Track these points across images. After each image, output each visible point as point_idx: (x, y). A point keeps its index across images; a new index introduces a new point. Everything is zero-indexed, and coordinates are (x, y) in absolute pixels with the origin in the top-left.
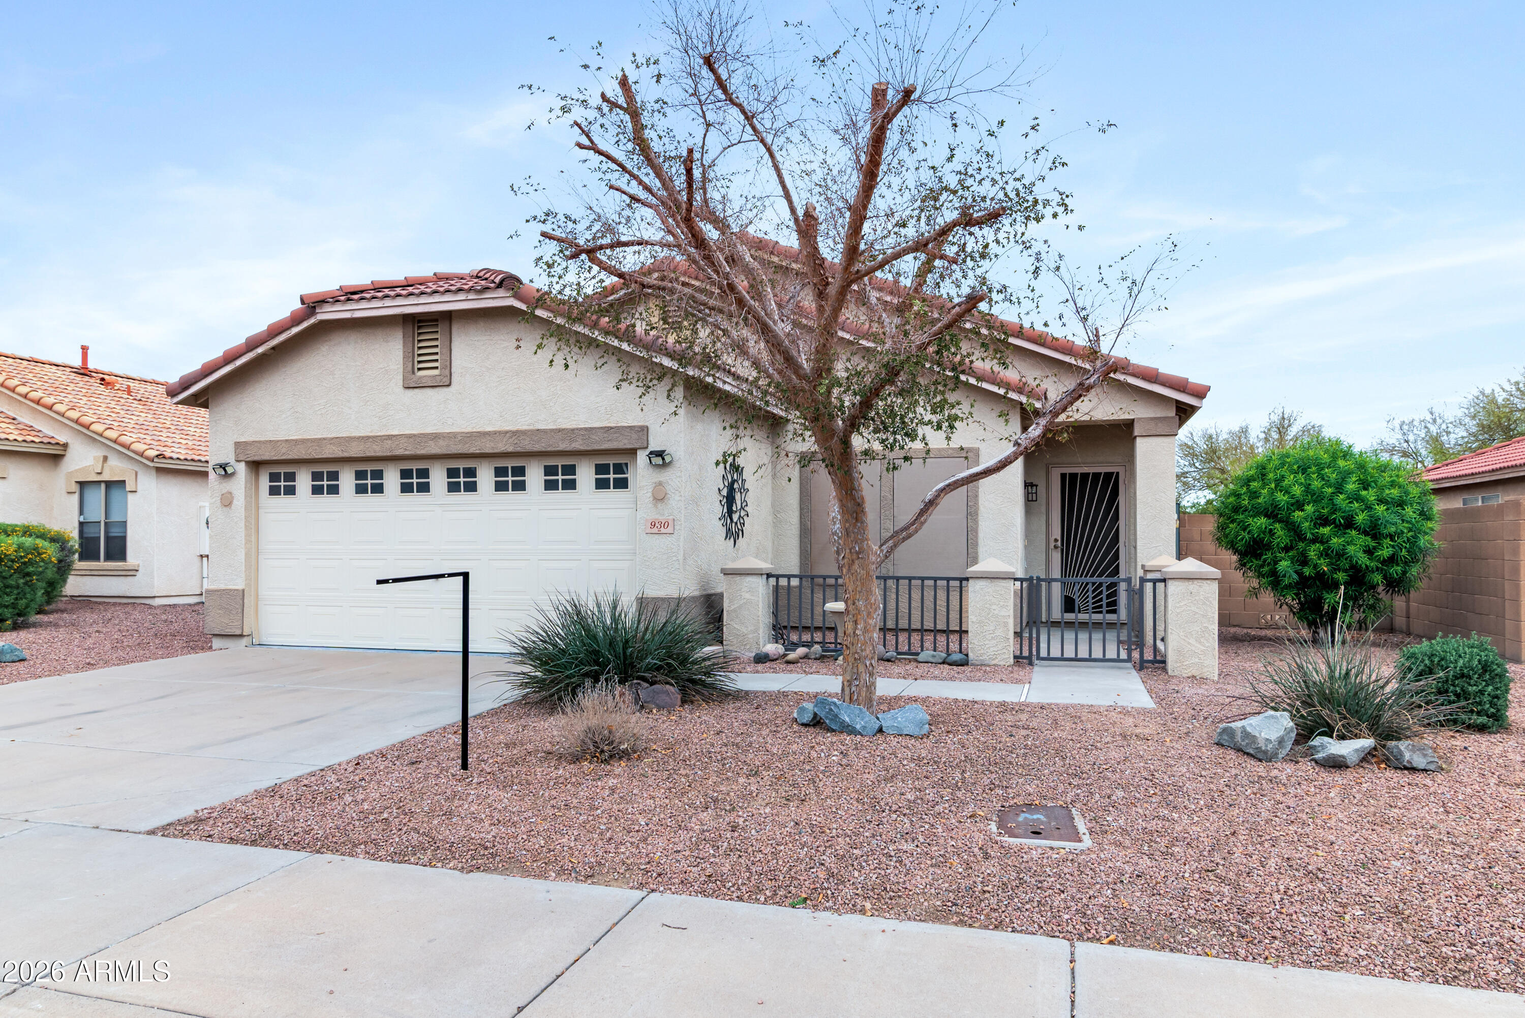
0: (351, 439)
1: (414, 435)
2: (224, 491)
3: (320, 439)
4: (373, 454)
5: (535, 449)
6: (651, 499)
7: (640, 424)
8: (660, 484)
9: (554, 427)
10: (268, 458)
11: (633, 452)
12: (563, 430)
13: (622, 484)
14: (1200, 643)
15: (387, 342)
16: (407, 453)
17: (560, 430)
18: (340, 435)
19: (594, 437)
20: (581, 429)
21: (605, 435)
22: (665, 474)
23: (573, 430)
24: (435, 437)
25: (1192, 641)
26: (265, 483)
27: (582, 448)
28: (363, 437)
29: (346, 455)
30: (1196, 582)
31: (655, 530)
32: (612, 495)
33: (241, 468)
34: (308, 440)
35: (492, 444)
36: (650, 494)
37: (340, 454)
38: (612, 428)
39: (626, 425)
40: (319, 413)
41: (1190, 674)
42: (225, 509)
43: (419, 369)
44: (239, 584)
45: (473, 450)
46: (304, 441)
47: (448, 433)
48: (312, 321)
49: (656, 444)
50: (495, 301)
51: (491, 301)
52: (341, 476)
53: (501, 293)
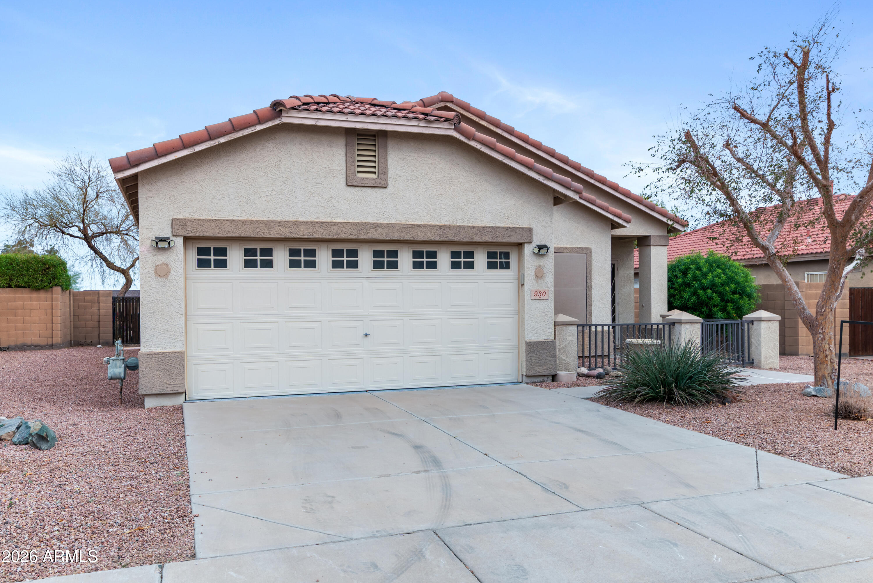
0: (297, 224)
1: (359, 224)
2: (159, 263)
3: (268, 221)
4: (320, 236)
5: (456, 240)
6: (534, 277)
7: (526, 226)
8: (540, 267)
9: (469, 225)
10: (212, 235)
11: (519, 246)
12: (477, 227)
13: (506, 266)
14: (773, 351)
15: (331, 147)
16: (351, 237)
17: (474, 227)
18: (287, 219)
19: (498, 233)
20: (489, 227)
21: (506, 233)
22: (543, 260)
23: (483, 228)
24: (376, 226)
25: (770, 351)
26: (194, 257)
27: (490, 240)
28: (311, 223)
29: (294, 236)
30: (771, 322)
31: (537, 297)
32: (499, 273)
33: (179, 242)
34: (256, 221)
35: (423, 234)
36: (533, 274)
37: (289, 235)
38: (510, 228)
39: (518, 226)
40: (264, 199)
41: (770, 367)
42: (159, 278)
43: (359, 172)
44: (179, 348)
45: (407, 238)
46: (251, 222)
47: (387, 224)
48: (277, 122)
49: (537, 240)
50: (440, 130)
51: (436, 130)
52: (274, 253)
53: (446, 125)
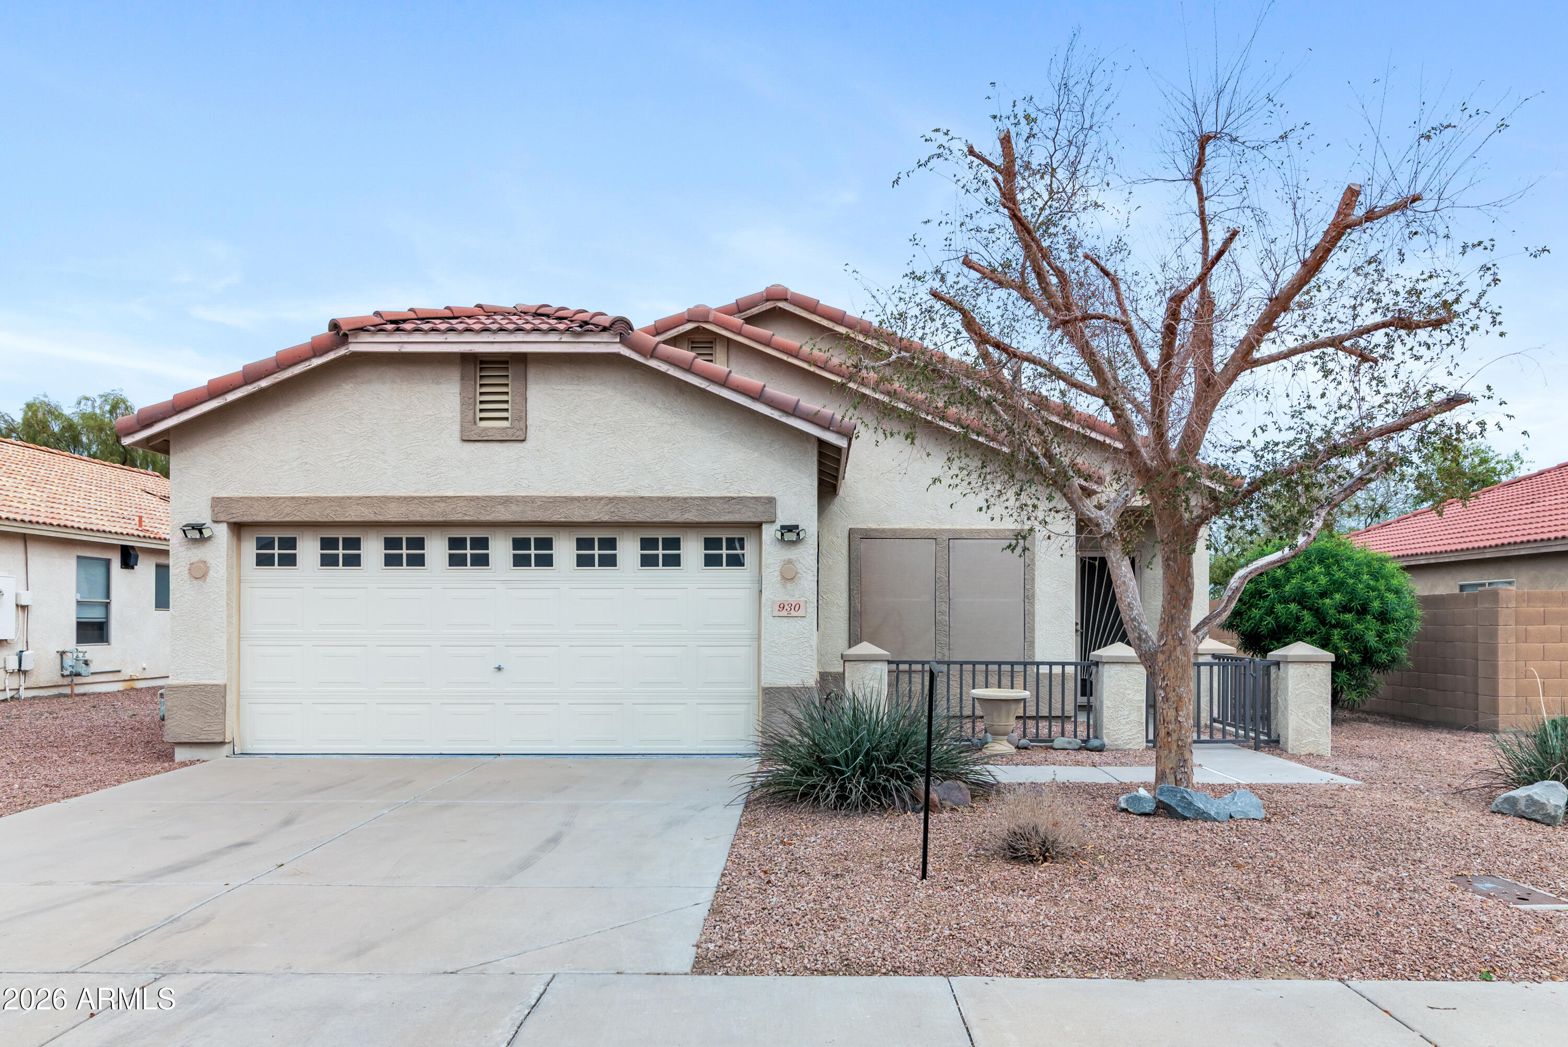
0: (386, 500)
1: (478, 498)
2: (194, 559)
3: (343, 498)
4: (418, 518)
5: (638, 519)
6: (779, 579)
7: (765, 495)
8: (790, 562)
9: (661, 495)
10: (264, 519)
11: (757, 526)
12: (674, 498)
13: (736, 561)
14: (1316, 722)
15: (438, 383)
16: (467, 518)
17: (669, 499)
18: (371, 494)
19: (711, 508)
20: (696, 498)
21: (726, 506)
22: (796, 551)
23: (685, 499)
24: (506, 501)
25: (1309, 721)
26: (250, 549)
27: (697, 519)
28: (405, 498)
29: (380, 518)
30: (1312, 665)
31: (784, 613)
32: (725, 573)
33: (222, 532)
34: (325, 498)
35: (582, 512)
36: (777, 573)
37: (373, 518)
38: (733, 498)
39: (750, 495)
40: (339, 465)
41: (1307, 752)
42: (195, 582)
43: (481, 419)
44: (217, 678)
45: (556, 518)
46: (318, 500)
47: (523, 497)
48: (342, 352)
49: (783, 518)
50: (597, 345)
51: (592, 345)
52: (363, 544)
53: (605, 337)
